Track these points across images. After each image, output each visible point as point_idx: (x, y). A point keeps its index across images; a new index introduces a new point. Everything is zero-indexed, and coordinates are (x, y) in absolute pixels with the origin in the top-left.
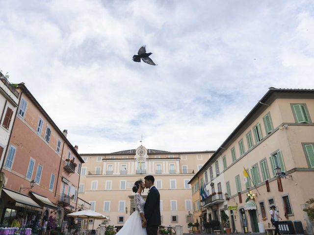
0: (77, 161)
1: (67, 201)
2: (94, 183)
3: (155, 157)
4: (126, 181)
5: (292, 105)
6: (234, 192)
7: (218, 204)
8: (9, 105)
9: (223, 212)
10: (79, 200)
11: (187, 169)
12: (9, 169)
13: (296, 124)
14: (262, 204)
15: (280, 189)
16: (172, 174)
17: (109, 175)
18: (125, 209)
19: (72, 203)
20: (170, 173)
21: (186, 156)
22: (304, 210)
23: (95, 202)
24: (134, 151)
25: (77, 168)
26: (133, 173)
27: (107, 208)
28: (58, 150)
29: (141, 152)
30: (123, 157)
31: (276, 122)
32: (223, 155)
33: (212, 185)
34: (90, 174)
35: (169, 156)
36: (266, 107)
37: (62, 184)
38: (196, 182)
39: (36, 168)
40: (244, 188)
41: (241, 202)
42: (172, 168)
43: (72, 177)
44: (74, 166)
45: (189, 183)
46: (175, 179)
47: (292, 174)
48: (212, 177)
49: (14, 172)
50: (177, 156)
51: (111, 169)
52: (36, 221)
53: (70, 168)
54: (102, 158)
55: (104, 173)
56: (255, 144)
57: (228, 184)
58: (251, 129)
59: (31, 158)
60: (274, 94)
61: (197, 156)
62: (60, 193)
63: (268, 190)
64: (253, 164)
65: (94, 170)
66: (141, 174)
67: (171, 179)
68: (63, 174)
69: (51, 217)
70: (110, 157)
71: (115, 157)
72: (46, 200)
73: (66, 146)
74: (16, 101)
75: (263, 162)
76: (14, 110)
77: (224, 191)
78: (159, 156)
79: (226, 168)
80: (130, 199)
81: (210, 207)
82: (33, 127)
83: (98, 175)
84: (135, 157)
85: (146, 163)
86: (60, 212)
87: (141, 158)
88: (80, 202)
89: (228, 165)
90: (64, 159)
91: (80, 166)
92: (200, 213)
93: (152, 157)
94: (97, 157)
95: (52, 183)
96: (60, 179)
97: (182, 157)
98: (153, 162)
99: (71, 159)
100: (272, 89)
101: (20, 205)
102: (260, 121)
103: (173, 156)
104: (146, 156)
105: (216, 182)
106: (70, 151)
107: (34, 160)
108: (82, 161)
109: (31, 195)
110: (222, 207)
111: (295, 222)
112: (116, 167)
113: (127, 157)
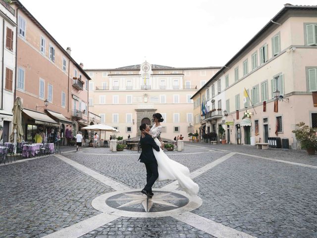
0: (84, 79)
1: (79, 116)
2: (102, 98)
3: (159, 73)
4: (132, 96)
5: (305, 24)
6: (233, 109)
7: (216, 119)
8: (7, 25)
9: (220, 126)
10: (90, 114)
11: (190, 84)
12: (22, 90)
13: (305, 47)
14: (257, 122)
15: (276, 109)
16: (176, 90)
17: (116, 90)
18: (132, 121)
19: (84, 117)
20: (174, 89)
21: (190, 72)
22: (293, 132)
23: (104, 114)
24: (139, 66)
25: (84, 86)
26: (139, 88)
27: (115, 120)
28: (64, 69)
29: (146, 68)
30: (128, 73)
31: (284, 44)
32: (227, 73)
33: (213, 102)
34: (97, 89)
35: (173, 72)
36: (277, 26)
37: (73, 101)
38: (198, 97)
39: (46, 88)
40: (242, 107)
41: (238, 118)
42: (176, 84)
43: (81, 94)
44: (82, 83)
45: (191, 98)
46: (178, 94)
47: (290, 98)
48: (213, 94)
49: (27, 93)
50: (181, 72)
51: (117, 84)
52: (55, 133)
53: (78, 86)
54: (108, 73)
55: (111, 88)
56: (259, 65)
57: (228, 101)
58: (257, 49)
59: (40, 78)
60: (289, 12)
61: (201, 71)
62: (72, 108)
63: (264, 110)
64: (254, 85)
65: (101, 85)
66: (146, 89)
67: (175, 95)
68: (73, 91)
69: (67, 130)
70: (116, 73)
71: (120, 73)
72: (60, 116)
73: (71, 64)
74: (14, 19)
75: (264, 84)
76: (14, 29)
77: (224, 108)
78: (163, 72)
79: (228, 87)
80: (136, 112)
81: (210, 121)
82: (36, 46)
83: (105, 90)
84: (140, 73)
85: (151, 78)
86: (74, 125)
87: (145, 74)
88: (91, 116)
89: (230, 84)
90: (71, 78)
91: (88, 83)
92: (200, 126)
93: (157, 72)
94: (103, 73)
95: (64, 100)
96: (70, 96)
97: (185, 72)
98: (158, 78)
99: (78, 77)
100: (288, 6)
101: (39, 122)
102: (268, 41)
103: (177, 72)
104: (151, 72)
105: (216, 99)
106: (76, 69)
107: (44, 81)
108: (89, 79)
109: (46, 112)
110: (219, 122)
111: (283, 140)
112: (122, 82)
113: (132, 73)
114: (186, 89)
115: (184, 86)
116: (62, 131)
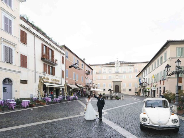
0: (90, 70)
1: (88, 85)
2: (99, 77)
3: (123, 65)
4: (111, 76)
5: (177, 48)
6: (150, 83)
7: (145, 86)
8: (62, 55)
9: (146, 89)
10: (93, 84)
11: (137, 70)
12: (67, 78)
13: (176, 58)
14: (157, 88)
15: (164, 84)
16: (130, 73)
17: (104, 73)
18: (111, 86)
19: (91, 85)
21: (137, 64)
23: (100, 84)
24: (114, 62)
25: (91, 74)
26: (114, 72)
27: (104, 86)
28: (82, 67)
29: (117, 63)
30: (110, 66)
32: (149, 67)
33: (144, 79)
34: (97, 73)
36: (165, 49)
37: (86, 79)
38: (139, 76)
39: (76, 76)
40: (153, 82)
41: (152, 87)
42: (130, 70)
43: (90, 76)
44: (89, 72)
45: (137, 77)
46: (131, 75)
47: (168, 79)
48: (144, 75)
49: (69, 78)
50: (133, 65)
51: (105, 71)
52: (79, 92)
53: (88, 73)
54: (101, 66)
55: (102, 73)
56: (159, 64)
57: (149, 79)
58: (159, 57)
59: (74, 72)
60: (169, 43)
62: (86, 82)
63: (160, 84)
64: (157, 73)
65: (99, 71)
66: (117, 73)
67: (130, 75)
68: (86, 76)
69: (84, 91)
70: (105, 66)
71: (106, 66)
72: (81, 86)
73: (85, 65)
74: (64, 53)
75: (161, 73)
76: (64, 56)
77: (148, 82)
78: (125, 65)
79: (149, 73)
80: (113, 83)
81: (143, 87)
82: (72, 61)
83: (100, 73)
84: (115, 65)
85: (119, 68)
86: (87, 89)
87: (117, 66)
88: (94, 85)
89: (150, 72)
90: (85, 70)
91: (92, 72)
92: (139, 89)
93: (122, 65)
94: (99, 66)
95: (82, 79)
96: (85, 78)
97: (135, 65)
98: (122, 67)
99: (88, 70)
100: (168, 41)
101: (73, 89)
102: (163, 54)
104: (119, 65)
105: (145, 78)
106: (87, 67)
107: (75, 73)
108: (93, 70)
109: (76, 84)
110: (146, 88)
112: (107, 70)
113: (111, 66)
114: (135, 72)
115: (134, 71)
116: (82, 91)
